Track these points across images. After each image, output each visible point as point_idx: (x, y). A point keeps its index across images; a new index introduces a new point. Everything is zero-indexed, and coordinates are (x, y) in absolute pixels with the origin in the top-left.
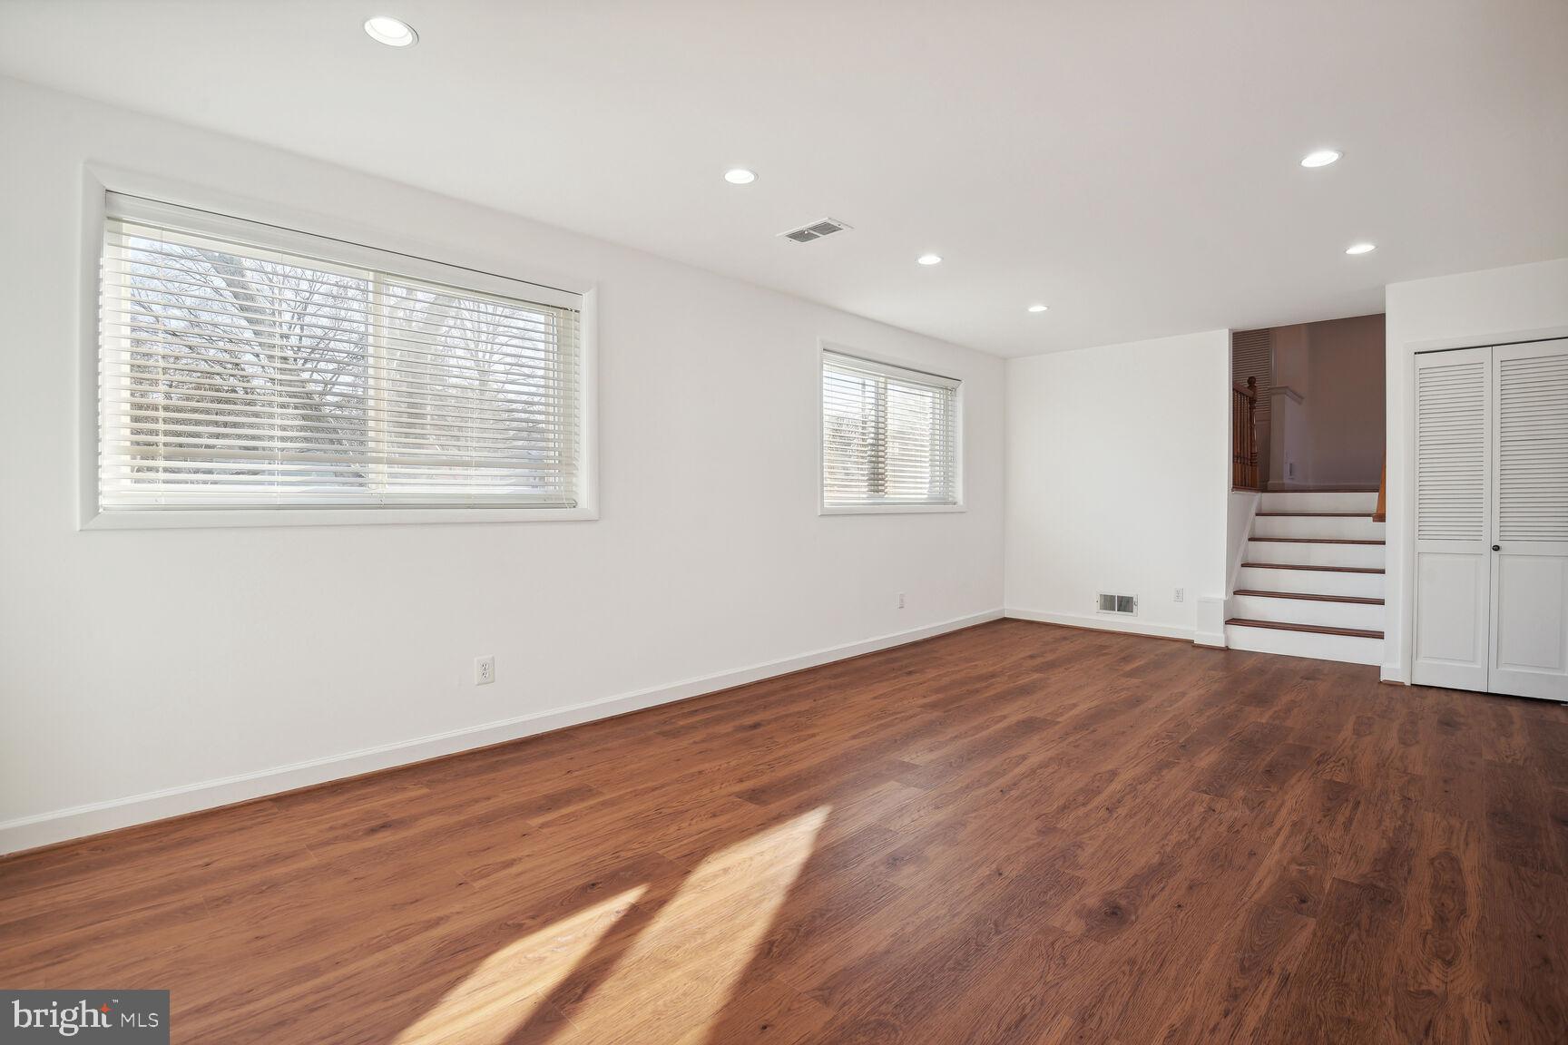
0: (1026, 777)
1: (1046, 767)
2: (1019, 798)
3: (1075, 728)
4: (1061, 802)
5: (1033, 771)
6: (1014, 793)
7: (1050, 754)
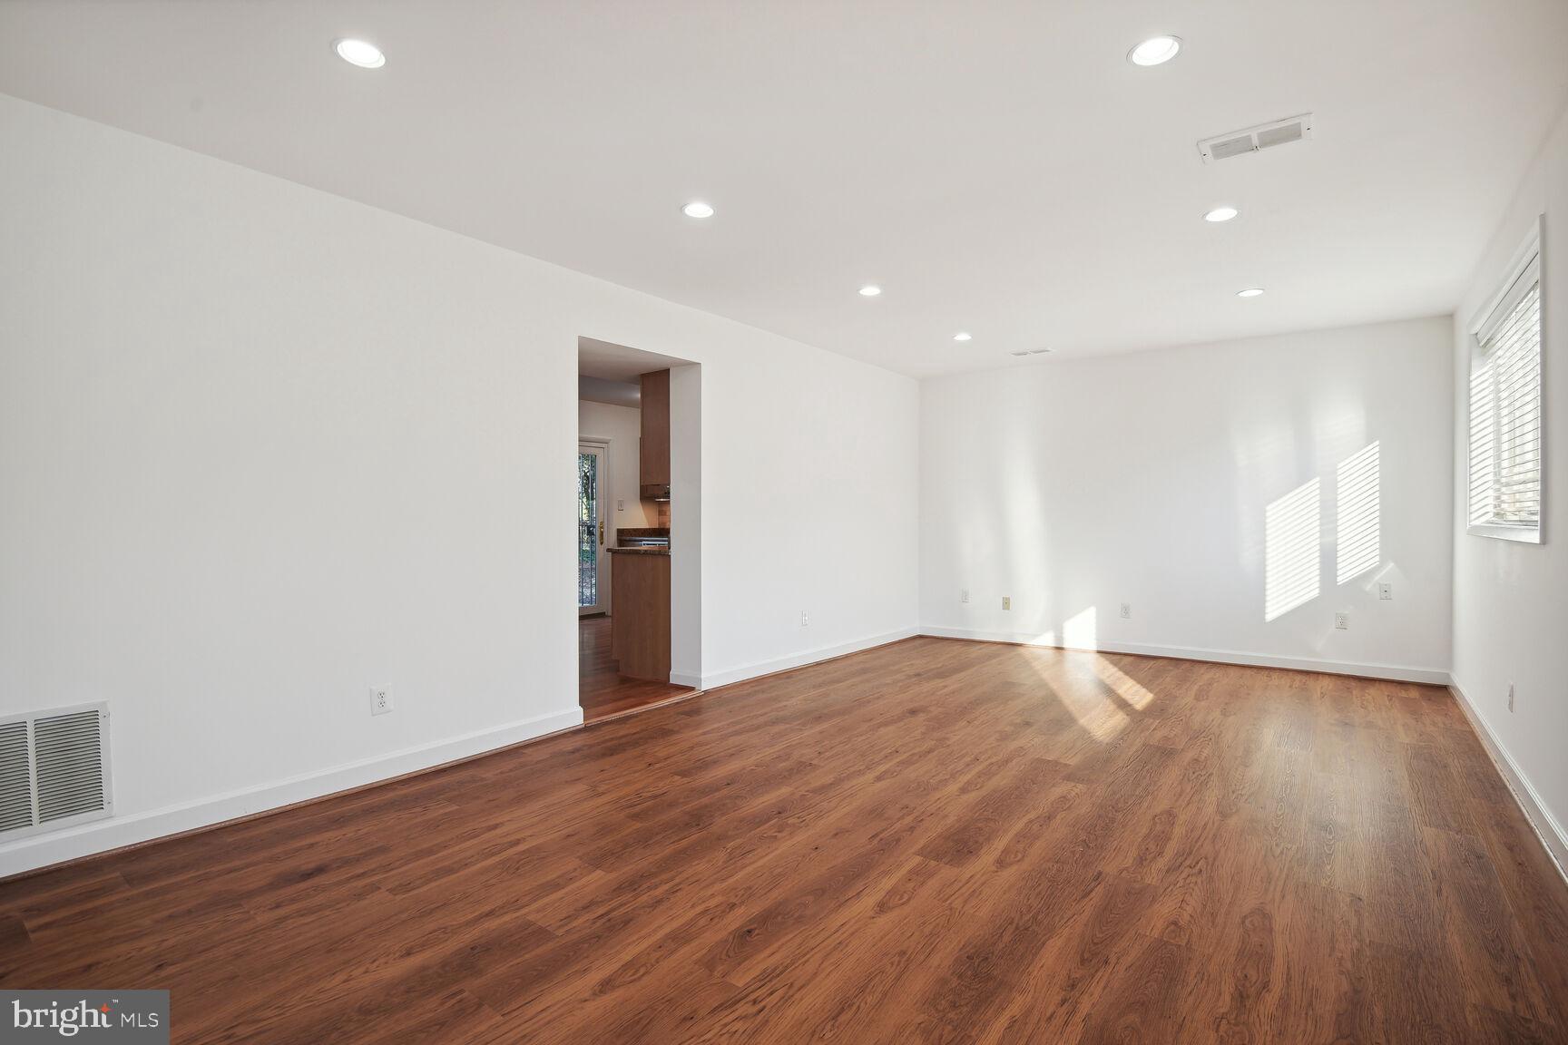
0: (958, 771)
1: (940, 781)
2: (963, 756)
3: (898, 840)
4: (930, 756)
5: (953, 776)
6: (967, 759)
7: (938, 795)
